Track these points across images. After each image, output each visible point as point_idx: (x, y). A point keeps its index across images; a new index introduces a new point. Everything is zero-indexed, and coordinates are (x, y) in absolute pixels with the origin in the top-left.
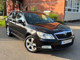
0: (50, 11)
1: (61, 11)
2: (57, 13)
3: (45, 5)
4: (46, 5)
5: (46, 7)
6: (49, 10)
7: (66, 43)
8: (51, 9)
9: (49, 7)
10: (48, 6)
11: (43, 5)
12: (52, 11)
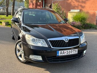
0: (79, 11)
1: (93, 10)
2: (88, 13)
3: (72, 2)
4: (74, 2)
5: (74, 4)
6: (78, 9)
7: (66, 54)
8: (80, 8)
9: (78, 5)
10: (76, 4)
11: (70, 2)
12: (81, 10)
